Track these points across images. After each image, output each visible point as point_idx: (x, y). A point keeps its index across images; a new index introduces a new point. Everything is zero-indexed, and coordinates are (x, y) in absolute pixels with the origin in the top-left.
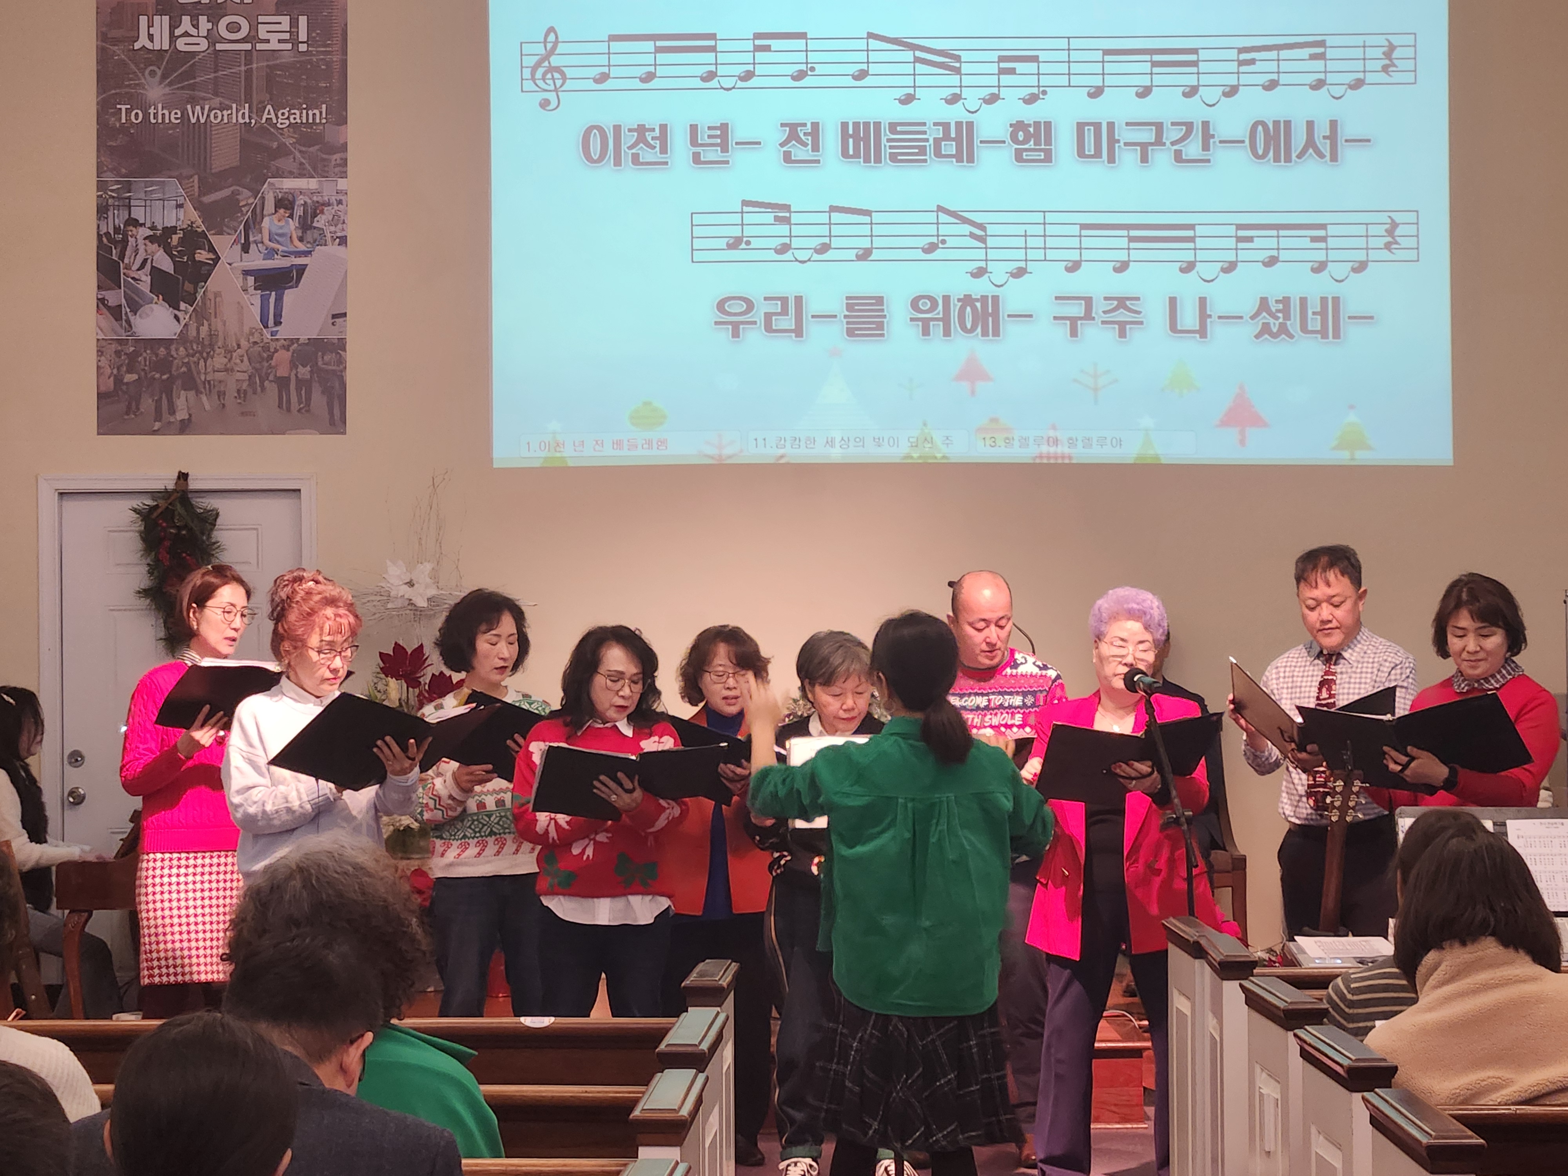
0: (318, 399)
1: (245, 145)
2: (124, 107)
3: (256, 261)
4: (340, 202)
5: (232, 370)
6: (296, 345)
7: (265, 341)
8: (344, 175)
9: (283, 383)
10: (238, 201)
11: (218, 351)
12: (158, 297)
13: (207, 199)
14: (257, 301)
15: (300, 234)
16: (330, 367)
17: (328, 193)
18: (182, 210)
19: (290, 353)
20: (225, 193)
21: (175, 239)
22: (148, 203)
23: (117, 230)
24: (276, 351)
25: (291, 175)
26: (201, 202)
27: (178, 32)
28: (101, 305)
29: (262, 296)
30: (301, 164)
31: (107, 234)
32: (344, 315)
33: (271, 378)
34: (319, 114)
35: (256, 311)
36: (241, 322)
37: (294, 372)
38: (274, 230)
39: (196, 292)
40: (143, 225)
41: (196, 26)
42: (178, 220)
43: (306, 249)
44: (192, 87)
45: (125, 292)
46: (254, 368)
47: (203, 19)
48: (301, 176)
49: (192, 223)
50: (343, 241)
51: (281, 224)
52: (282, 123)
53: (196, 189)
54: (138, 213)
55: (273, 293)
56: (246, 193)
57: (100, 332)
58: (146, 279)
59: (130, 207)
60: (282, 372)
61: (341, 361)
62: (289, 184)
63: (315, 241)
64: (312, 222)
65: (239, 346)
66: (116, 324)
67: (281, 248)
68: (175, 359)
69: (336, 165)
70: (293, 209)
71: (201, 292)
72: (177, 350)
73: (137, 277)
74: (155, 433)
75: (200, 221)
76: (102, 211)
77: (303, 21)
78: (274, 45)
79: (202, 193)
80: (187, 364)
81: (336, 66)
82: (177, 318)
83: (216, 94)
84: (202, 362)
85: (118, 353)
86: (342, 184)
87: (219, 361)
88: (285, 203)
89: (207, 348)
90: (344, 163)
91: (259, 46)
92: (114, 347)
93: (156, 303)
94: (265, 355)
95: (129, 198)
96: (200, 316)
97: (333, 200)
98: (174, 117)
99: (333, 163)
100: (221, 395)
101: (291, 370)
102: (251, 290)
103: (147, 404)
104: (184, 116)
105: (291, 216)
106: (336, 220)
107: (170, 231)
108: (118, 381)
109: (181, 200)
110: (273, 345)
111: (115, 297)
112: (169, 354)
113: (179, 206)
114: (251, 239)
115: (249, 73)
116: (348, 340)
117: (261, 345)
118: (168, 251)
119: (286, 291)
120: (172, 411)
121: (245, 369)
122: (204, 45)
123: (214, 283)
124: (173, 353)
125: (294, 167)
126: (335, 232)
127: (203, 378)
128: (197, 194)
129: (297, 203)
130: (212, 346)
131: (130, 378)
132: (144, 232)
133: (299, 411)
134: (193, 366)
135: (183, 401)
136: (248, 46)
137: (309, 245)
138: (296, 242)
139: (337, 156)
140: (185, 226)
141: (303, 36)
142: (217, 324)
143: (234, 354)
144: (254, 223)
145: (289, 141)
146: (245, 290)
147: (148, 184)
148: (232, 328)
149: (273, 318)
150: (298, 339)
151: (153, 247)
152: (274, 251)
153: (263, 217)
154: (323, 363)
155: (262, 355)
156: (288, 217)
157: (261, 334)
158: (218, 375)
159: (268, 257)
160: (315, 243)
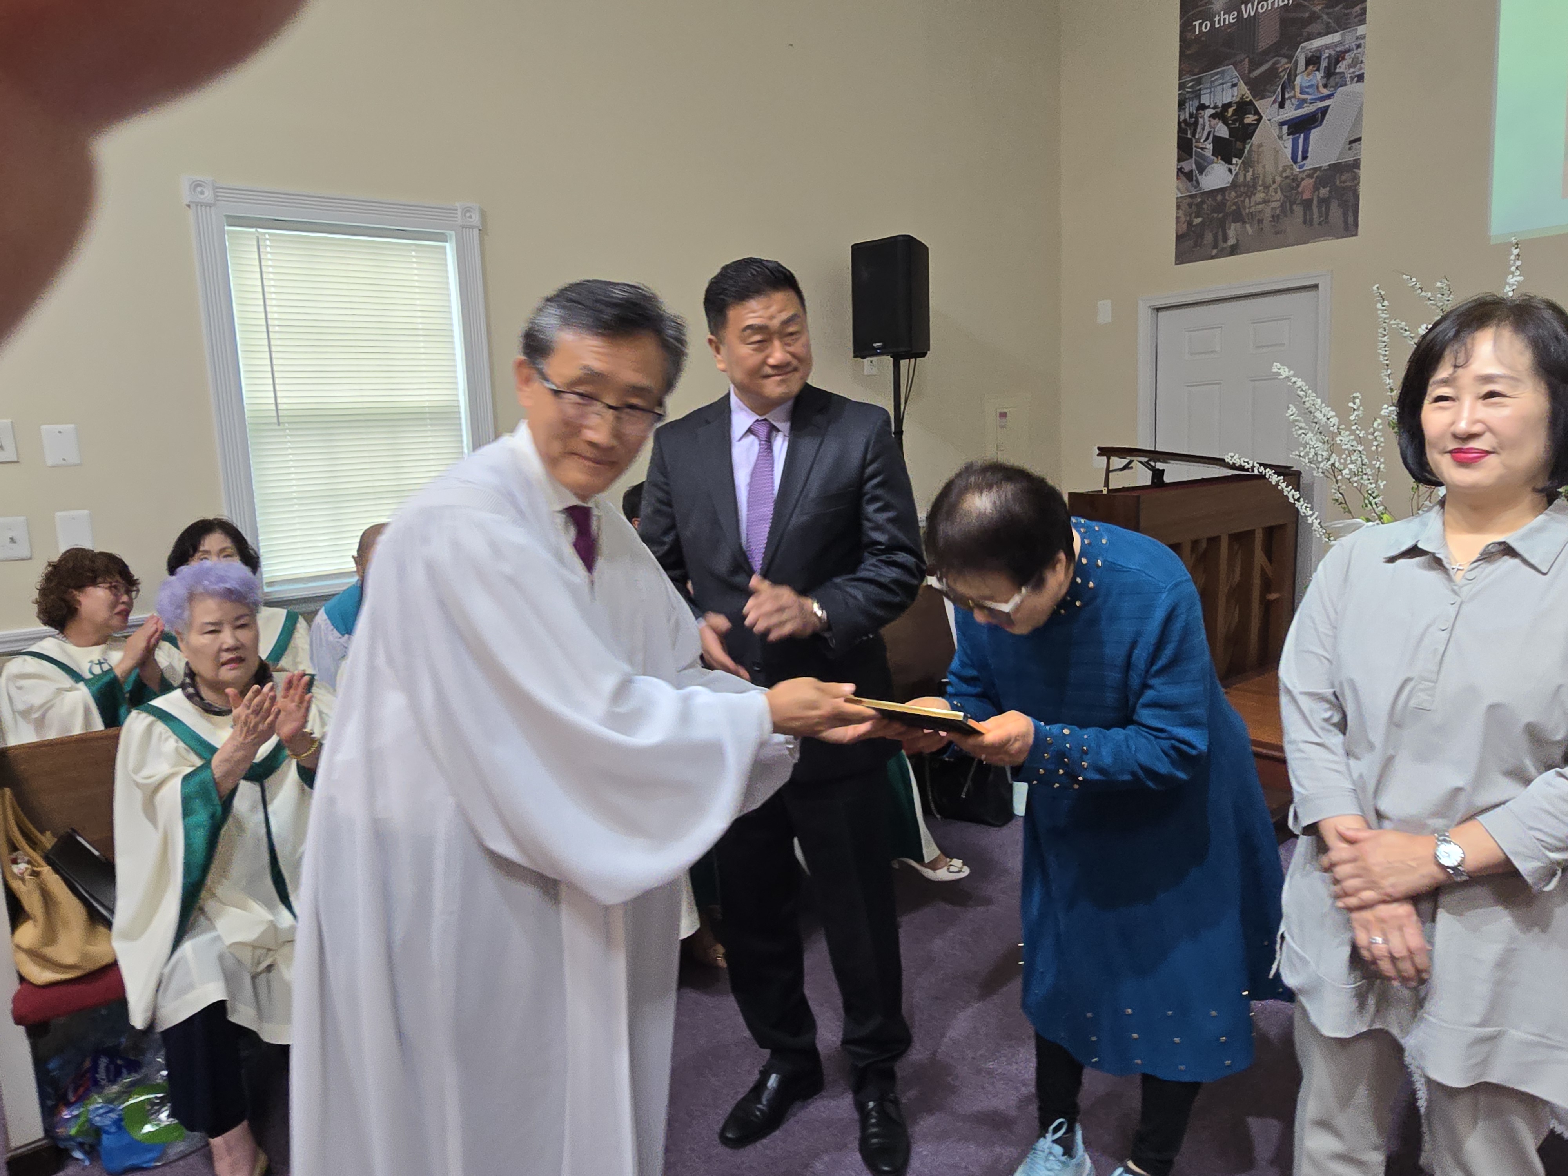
1: (1283, 24)
2: (1197, 23)
3: (1290, 112)
4: (1359, 46)
5: (1269, 202)
6: (1318, 172)
7: (1295, 173)
8: (1363, 22)
9: (1307, 204)
10: (1277, 69)
11: (1259, 188)
12: (1217, 158)
13: (1255, 74)
14: (1289, 144)
15: (1325, 81)
16: (1346, 184)
17: (1349, 42)
18: (1235, 89)
19: (1313, 180)
20: (1268, 63)
21: (1230, 111)
22: (1213, 89)
23: (1191, 116)
24: (1303, 179)
25: (1320, 35)
26: (1250, 78)
28: (1180, 174)
29: (1293, 140)
30: (1328, 23)
31: (1185, 120)
32: (1359, 139)
33: (1298, 201)
35: (1288, 152)
36: (1276, 164)
37: (1317, 193)
38: (1304, 84)
39: (1245, 148)
40: (1208, 107)
42: (1233, 96)
43: (1329, 93)
45: (1195, 159)
46: (1285, 196)
48: (1328, 33)
49: (1243, 95)
50: (1361, 77)
51: (1311, 77)
53: (1247, 69)
54: (1205, 100)
55: (1302, 135)
56: (1284, 60)
57: (1178, 193)
58: (1210, 146)
59: (1199, 97)
60: (1306, 196)
61: (1356, 178)
62: (1318, 43)
64: (1335, 69)
65: (1274, 182)
66: (1189, 184)
67: (1309, 97)
68: (1228, 201)
69: (1357, 16)
70: (1320, 63)
71: (1248, 147)
72: (1230, 193)
73: (1204, 146)
74: (1213, 257)
75: (1248, 92)
76: (1181, 105)
79: (1250, 72)
80: (1235, 204)
82: (1230, 171)
84: (1247, 200)
86: (1362, 30)
87: (1260, 196)
88: (1314, 60)
89: (1250, 189)
93: (1216, 163)
94: (1294, 185)
95: (1200, 90)
96: (1246, 165)
97: (1353, 46)
98: (1232, 18)
99: (1354, 14)
100: (1260, 222)
101: (1314, 192)
102: (1285, 137)
104: (1240, 15)
105: (1319, 69)
106: (1357, 63)
107: (1227, 106)
108: (1189, 223)
109: (1235, 81)
110: (1301, 176)
111: (1190, 165)
112: (1224, 198)
113: (1234, 85)
114: (1287, 96)
116: (1362, 159)
117: (1292, 177)
118: (1225, 123)
119: (1313, 131)
120: (1226, 240)
121: (1278, 198)
123: (1256, 139)
124: (1227, 197)
125: (1321, 27)
126: (1354, 72)
127: (1247, 211)
128: (1246, 72)
129: (1324, 57)
130: (1254, 186)
131: (1198, 221)
132: (1209, 112)
133: (1319, 223)
134: (1239, 203)
135: (1233, 231)
137: (1333, 89)
138: (1322, 90)
139: (1358, 8)
140: (1237, 100)
142: (1259, 169)
143: (1271, 189)
144: (1289, 83)
146: (1280, 137)
147: (1213, 75)
148: (1270, 168)
149: (1300, 154)
150: (1321, 167)
151: (1214, 122)
152: (1304, 101)
153: (1296, 76)
154: (1341, 182)
155: (1292, 185)
156: (1316, 70)
157: (1292, 169)
158: (1260, 207)
159: (1299, 107)
160: (1338, 85)
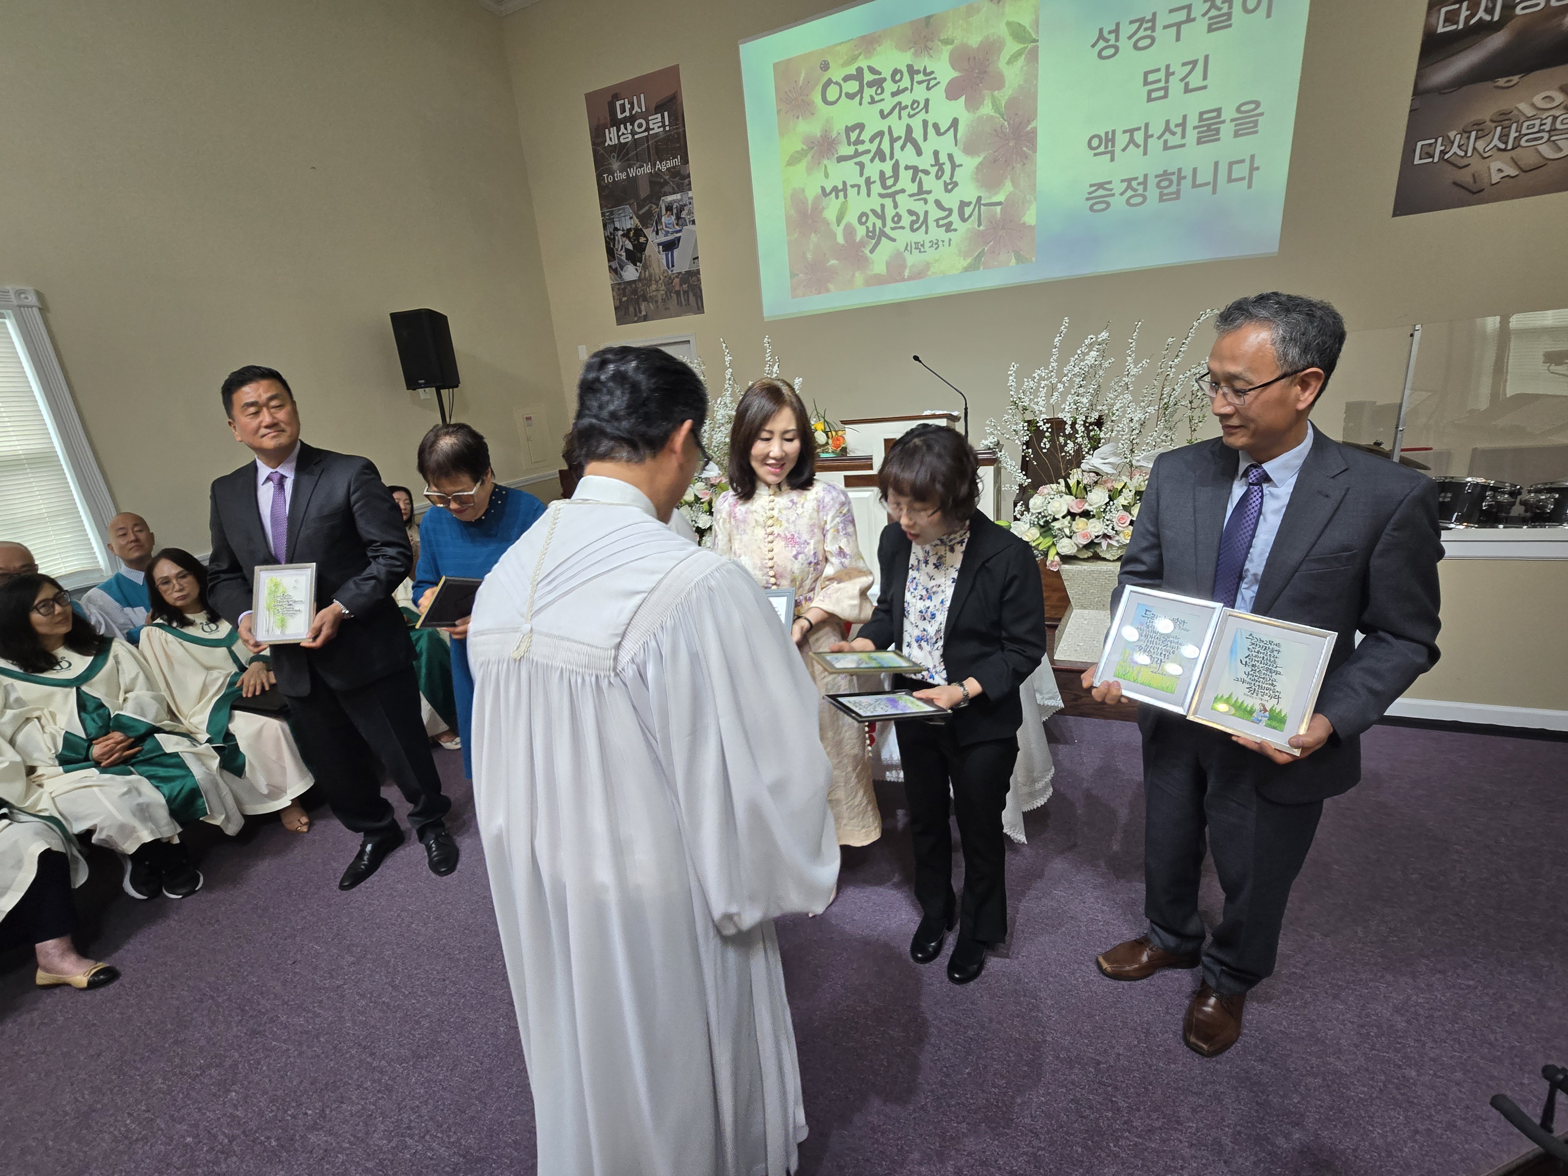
0: (692, 299)
1: (652, 183)
2: (605, 175)
3: (662, 238)
4: (690, 203)
5: (659, 290)
6: (681, 275)
7: (669, 274)
8: (690, 189)
9: (678, 293)
10: (652, 211)
11: (653, 282)
12: (629, 261)
13: (641, 212)
15: (677, 222)
16: (695, 283)
17: (685, 200)
19: (679, 279)
20: (647, 208)
21: (632, 233)
22: (620, 219)
23: (611, 234)
24: (674, 279)
25: (671, 194)
27: (620, 134)
29: (666, 254)
30: (673, 187)
31: (608, 236)
32: (697, 258)
33: (674, 291)
34: (677, 161)
35: (664, 262)
40: (620, 229)
41: (626, 129)
43: (680, 229)
44: (628, 160)
45: (617, 261)
46: (667, 288)
47: (628, 124)
48: (674, 193)
50: (693, 222)
51: (669, 219)
52: (664, 169)
53: (636, 209)
54: (617, 225)
55: (670, 252)
56: (654, 206)
58: (624, 254)
59: (614, 222)
60: (677, 288)
61: (699, 280)
62: (670, 198)
65: (660, 279)
67: (670, 230)
68: (639, 288)
69: (687, 185)
70: (672, 210)
72: (638, 284)
73: (621, 254)
74: (635, 322)
76: (605, 226)
77: (666, 114)
78: (656, 130)
79: (638, 210)
80: (643, 290)
81: (682, 136)
82: (637, 270)
83: (638, 161)
84: (648, 289)
85: (619, 289)
86: (690, 194)
87: (654, 287)
88: (669, 208)
90: (690, 184)
91: (651, 132)
92: (617, 286)
93: (629, 264)
95: (614, 218)
96: (645, 267)
97: (687, 203)
98: (623, 176)
99: (685, 184)
100: (657, 302)
101: (680, 286)
103: (631, 309)
104: (628, 175)
106: (690, 213)
107: (629, 230)
108: (620, 300)
110: (673, 276)
111: (615, 264)
112: (636, 286)
113: (631, 218)
115: (648, 146)
116: (700, 269)
117: (668, 277)
118: (630, 241)
119: (675, 250)
120: (640, 312)
121: (664, 289)
122: (630, 136)
123: (647, 252)
124: (638, 286)
125: (670, 190)
126: (690, 219)
129: (674, 207)
130: (651, 280)
131: (624, 299)
132: (620, 233)
133: (685, 305)
134: (645, 290)
135: (643, 306)
136: (646, 134)
137: (681, 227)
138: (676, 227)
139: (687, 181)
141: (667, 123)
142: (651, 270)
143: (659, 283)
145: (667, 177)
147: (619, 210)
148: (657, 271)
149: (671, 264)
150: (682, 272)
151: (624, 239)
152: (668, 232)
153: (662, 216)
154: (692, 282)
155: (669, 281)
156: (671, 215)
157: (667, 272)
158: (654, 293)
159: (666, 235)
160: (683, 225)
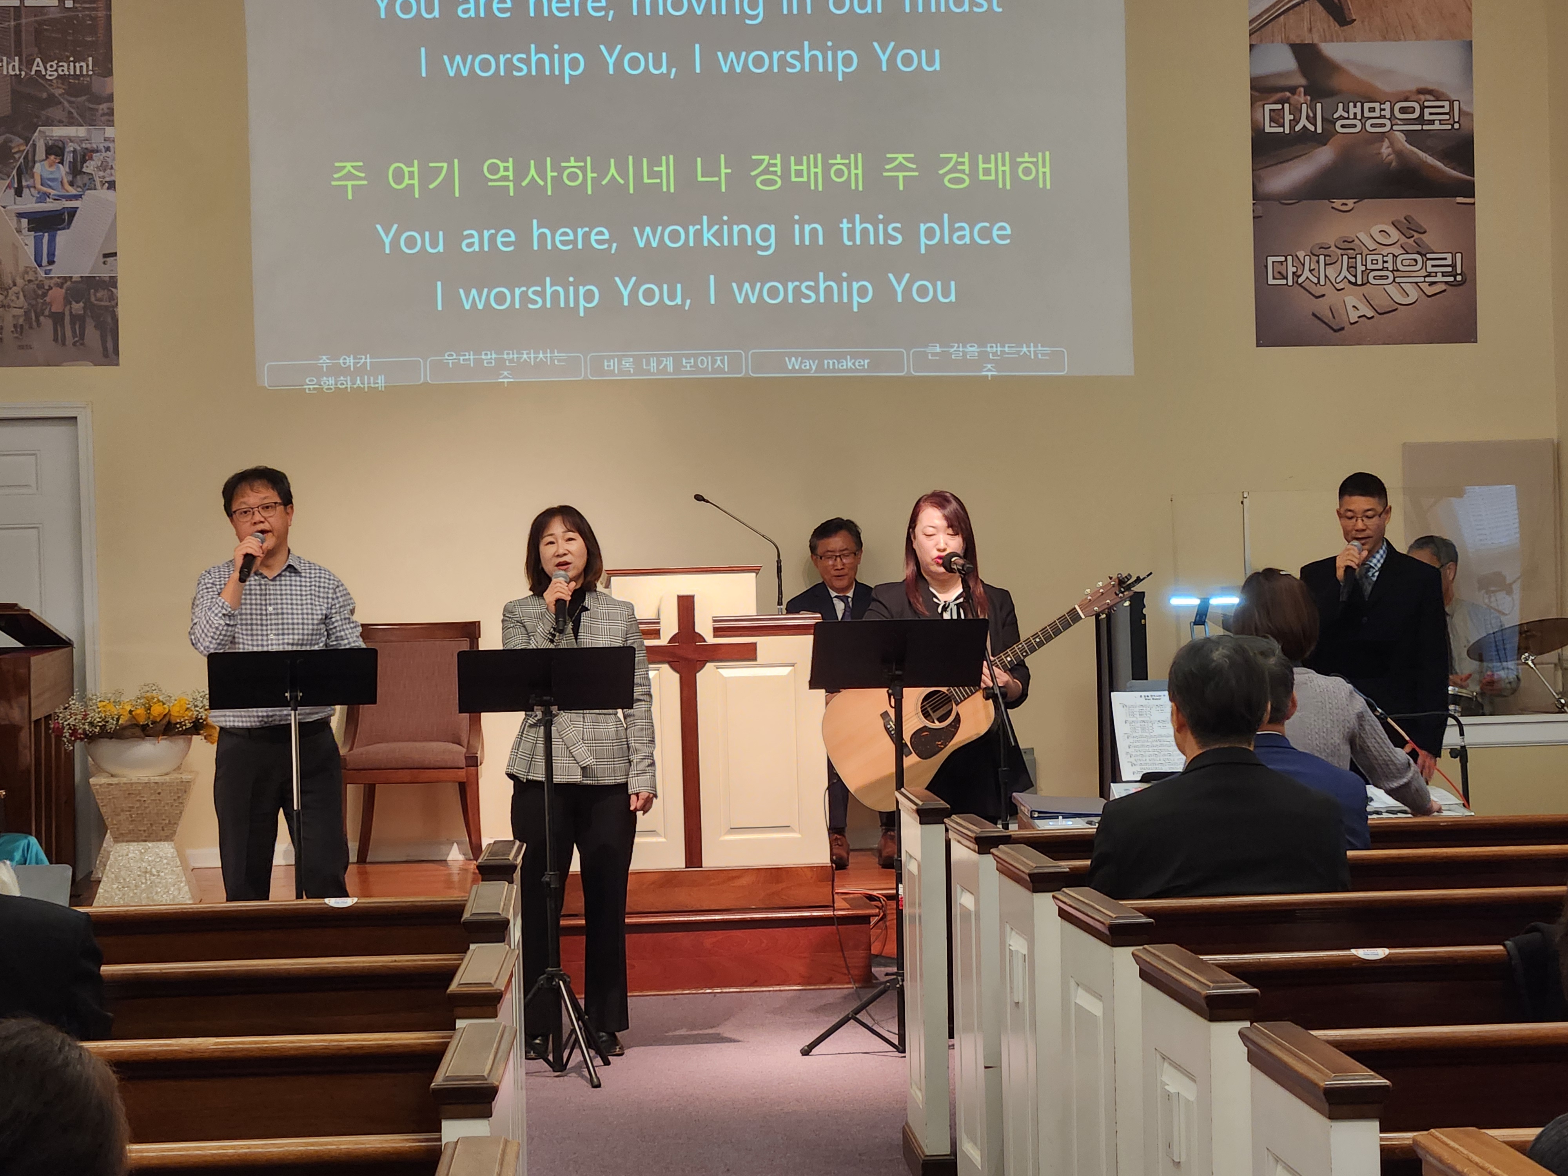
0: (92, 334)
1: (16, 95)
4: (108, 149)
5: (9, 307)
6: (69, 283)
7: (40, 278)
8: (111, 123)
9: (58, 319)
10: (11, 148)
15: (70, 178)
16: (102, 303)
17: (97, 141)
19: (63, 291)
24: (50, 288)
25: (61, 123)
29: (35, 237)
30: (70, 113)
32: (115, 254)
33: (47, 313)
34: (86, 67)
35: (30, 251)
36: (16, 263)
37: (68, 307)
38: (45, 175)
43: (78, 193)
46: (29, 304)
48: (70, 124)
50: (112, 185)
51: (51, 169)
52: (51, 75)
55: (46, 234)
56: (17, 140)
60: (56, 308)
61: (113, 298)
62: (58, 132)
63: (85, 185)
64: (82, 167)
65: (15, 285)
67: (53, 192)
69: (103, 115)
70: (63, 155)
78: (42, 3)
81: (102, 23)
86: (109, 132)
88: (56, 150)
90: (111, 112)
91: (28, 3)
94: (40, 292)
97: (101, 147)
99: (100, 112)
101: (65, 306)
102: (25, 231)
105: (62, 162)
106: (104, 166)
110: (47, 283)
115: (18, 28)
117: (37, 283)
119: (59, 232)
121: (21, 306)
125: (62, 116)
126: (104, 177)
129: (67, 150)
133: (74, 344)
136: (15, 3)
137: (79, 189)
138: (67, 186)
139: (104, 107)
143: (10, 291)
145: (57, 92)
146: (19, 231)
148: (8, 267)
149: (46, 258)
150: (71, 277)
152: (47, 195)
153: (34, 162)
154: (96, 300)
155: (37, 292)
156: (59, 163)
157: (36, 272)
159: (40, 200)
160: (86, 187)
